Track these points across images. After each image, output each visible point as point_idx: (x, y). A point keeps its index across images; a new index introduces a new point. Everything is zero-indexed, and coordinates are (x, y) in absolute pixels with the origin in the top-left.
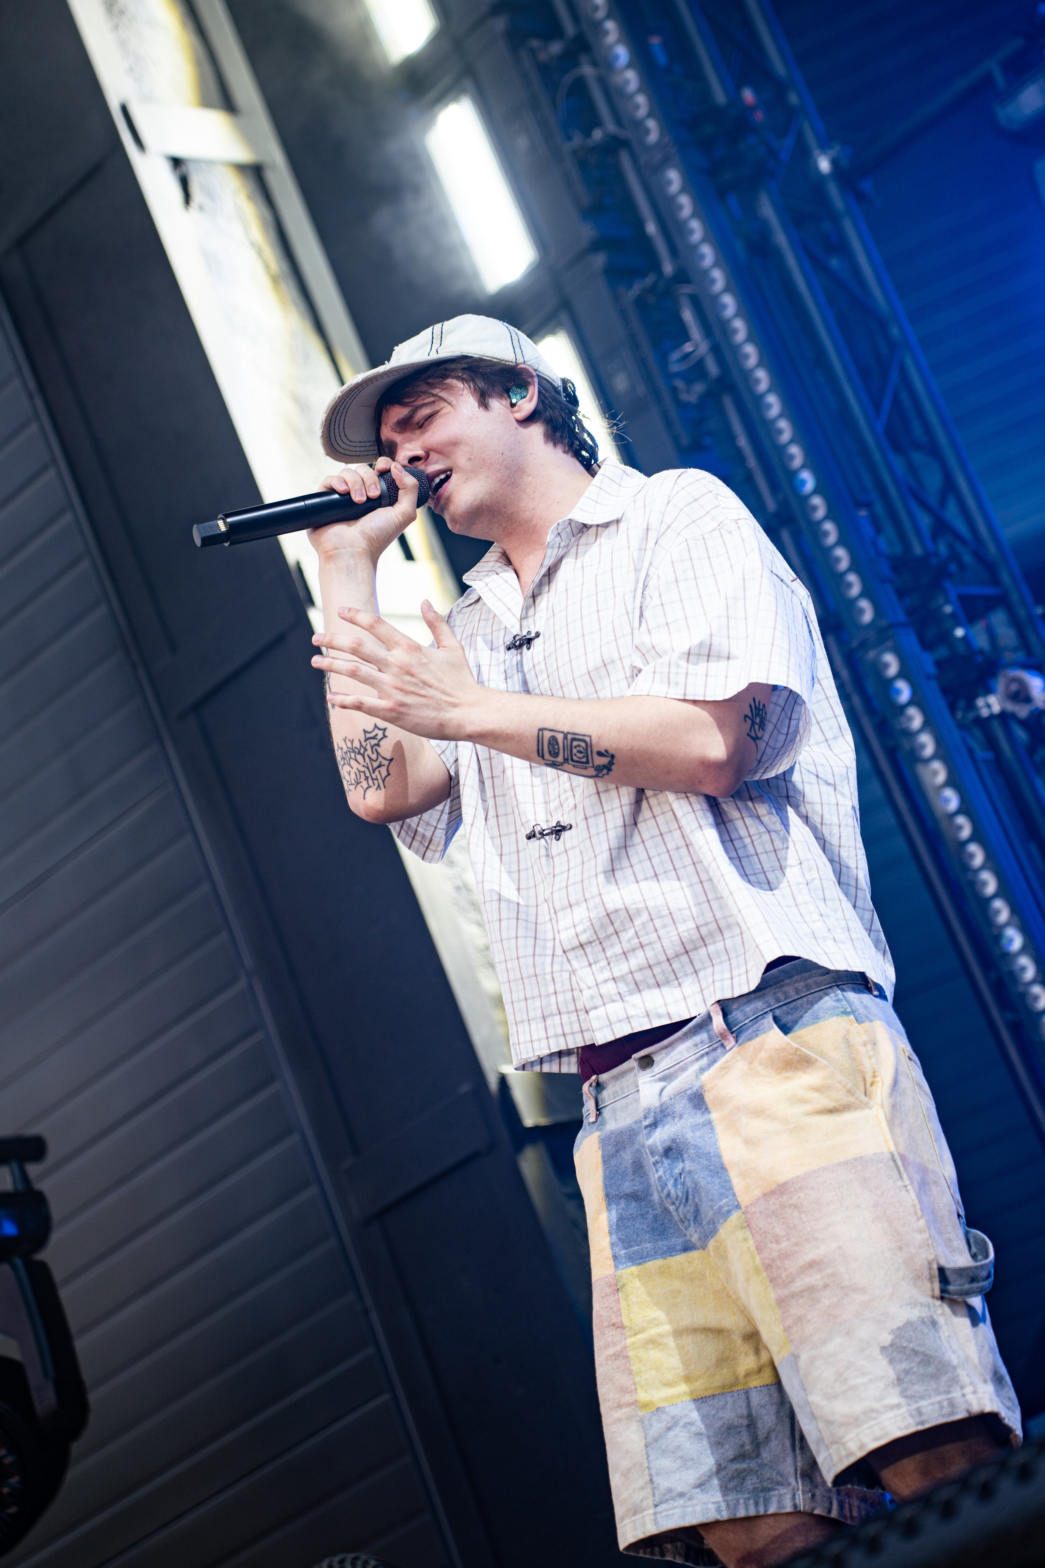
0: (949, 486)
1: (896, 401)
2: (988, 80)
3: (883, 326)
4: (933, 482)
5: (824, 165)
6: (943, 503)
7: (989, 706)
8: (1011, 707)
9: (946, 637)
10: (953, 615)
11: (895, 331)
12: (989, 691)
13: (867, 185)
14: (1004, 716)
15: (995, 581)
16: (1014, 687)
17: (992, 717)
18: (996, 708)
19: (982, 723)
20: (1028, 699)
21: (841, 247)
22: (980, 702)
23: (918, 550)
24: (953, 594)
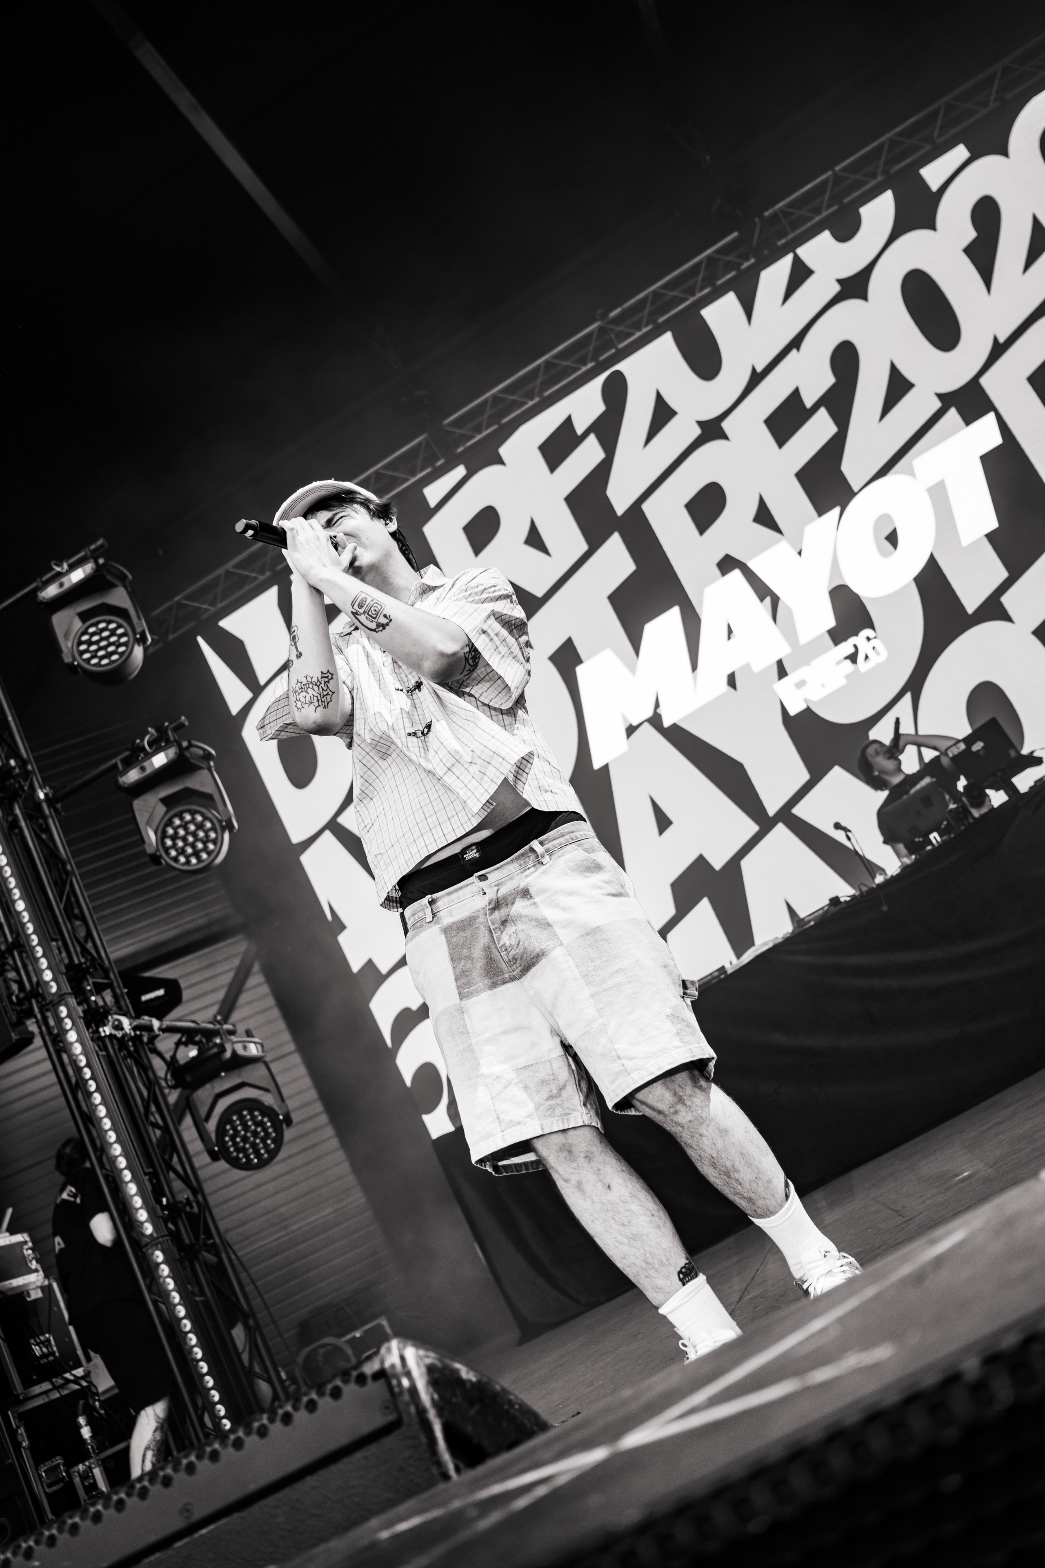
0: (89, 935)
1: (68, 898)
2: (116, 765)
3: (64, 864)
4: (82, 934)
5: (42, 796)
6: (86, 942)
7: (104, 1031)
8: (114, 1032)
9: (86, 1000)
10: (90, 991)
11: (69, 867)
12: (105, 1025)
13: (59, 806)
14: (111, 1036)
15: (107, 977)
16: (116, 1023)
17: (106, 1036)
18: (108, 1033)
19: (101, 1039)
20: (122, 1029)
21: (48, 831)
22: (101, 1030)
23: (76, 961)
24: (91, 983)
